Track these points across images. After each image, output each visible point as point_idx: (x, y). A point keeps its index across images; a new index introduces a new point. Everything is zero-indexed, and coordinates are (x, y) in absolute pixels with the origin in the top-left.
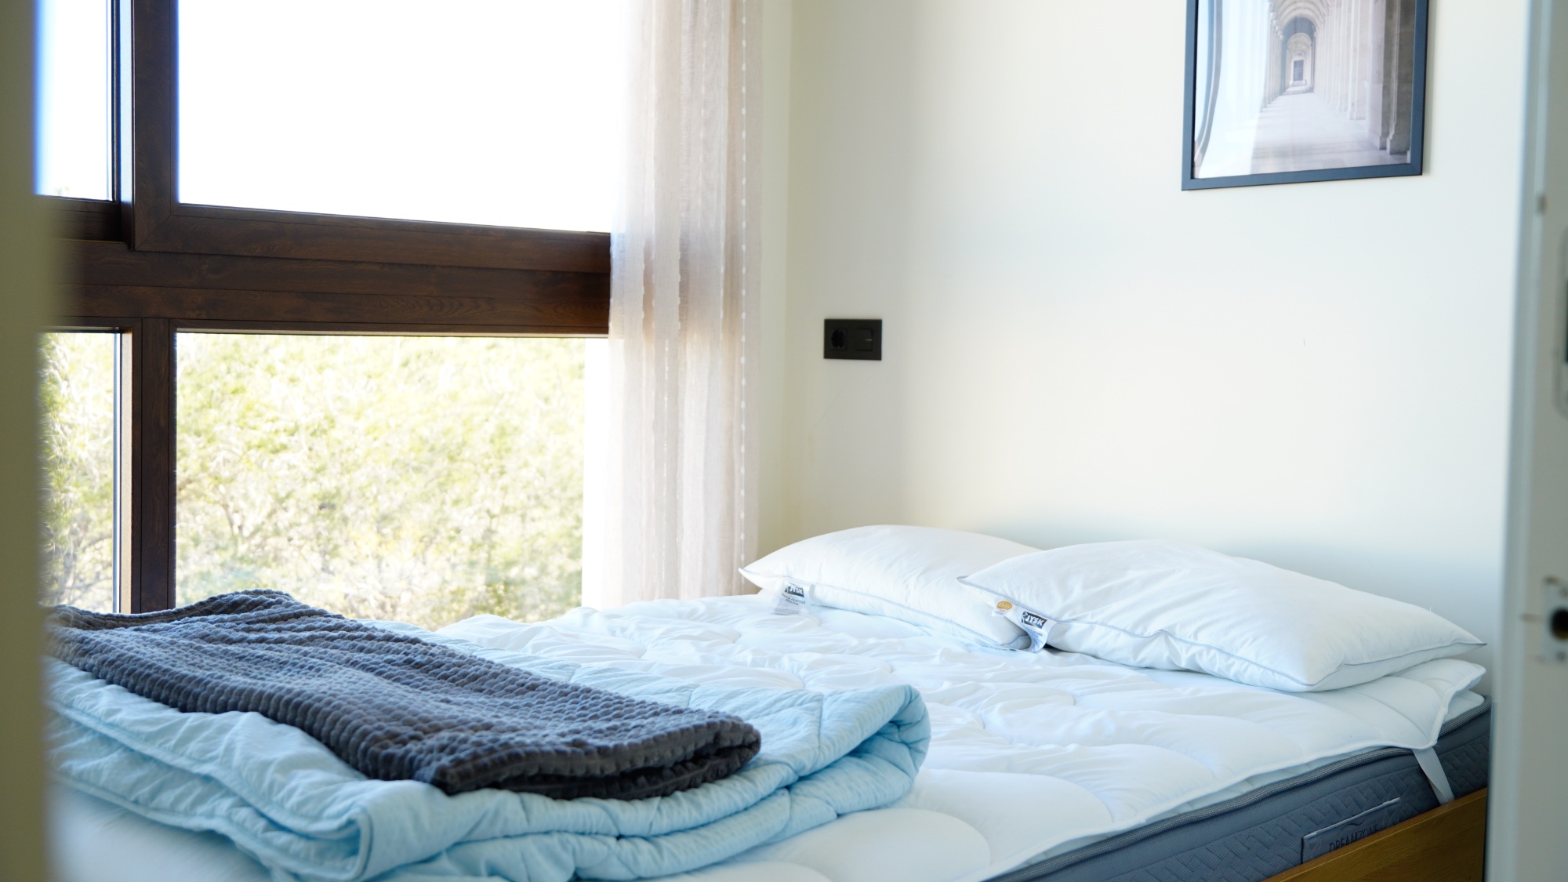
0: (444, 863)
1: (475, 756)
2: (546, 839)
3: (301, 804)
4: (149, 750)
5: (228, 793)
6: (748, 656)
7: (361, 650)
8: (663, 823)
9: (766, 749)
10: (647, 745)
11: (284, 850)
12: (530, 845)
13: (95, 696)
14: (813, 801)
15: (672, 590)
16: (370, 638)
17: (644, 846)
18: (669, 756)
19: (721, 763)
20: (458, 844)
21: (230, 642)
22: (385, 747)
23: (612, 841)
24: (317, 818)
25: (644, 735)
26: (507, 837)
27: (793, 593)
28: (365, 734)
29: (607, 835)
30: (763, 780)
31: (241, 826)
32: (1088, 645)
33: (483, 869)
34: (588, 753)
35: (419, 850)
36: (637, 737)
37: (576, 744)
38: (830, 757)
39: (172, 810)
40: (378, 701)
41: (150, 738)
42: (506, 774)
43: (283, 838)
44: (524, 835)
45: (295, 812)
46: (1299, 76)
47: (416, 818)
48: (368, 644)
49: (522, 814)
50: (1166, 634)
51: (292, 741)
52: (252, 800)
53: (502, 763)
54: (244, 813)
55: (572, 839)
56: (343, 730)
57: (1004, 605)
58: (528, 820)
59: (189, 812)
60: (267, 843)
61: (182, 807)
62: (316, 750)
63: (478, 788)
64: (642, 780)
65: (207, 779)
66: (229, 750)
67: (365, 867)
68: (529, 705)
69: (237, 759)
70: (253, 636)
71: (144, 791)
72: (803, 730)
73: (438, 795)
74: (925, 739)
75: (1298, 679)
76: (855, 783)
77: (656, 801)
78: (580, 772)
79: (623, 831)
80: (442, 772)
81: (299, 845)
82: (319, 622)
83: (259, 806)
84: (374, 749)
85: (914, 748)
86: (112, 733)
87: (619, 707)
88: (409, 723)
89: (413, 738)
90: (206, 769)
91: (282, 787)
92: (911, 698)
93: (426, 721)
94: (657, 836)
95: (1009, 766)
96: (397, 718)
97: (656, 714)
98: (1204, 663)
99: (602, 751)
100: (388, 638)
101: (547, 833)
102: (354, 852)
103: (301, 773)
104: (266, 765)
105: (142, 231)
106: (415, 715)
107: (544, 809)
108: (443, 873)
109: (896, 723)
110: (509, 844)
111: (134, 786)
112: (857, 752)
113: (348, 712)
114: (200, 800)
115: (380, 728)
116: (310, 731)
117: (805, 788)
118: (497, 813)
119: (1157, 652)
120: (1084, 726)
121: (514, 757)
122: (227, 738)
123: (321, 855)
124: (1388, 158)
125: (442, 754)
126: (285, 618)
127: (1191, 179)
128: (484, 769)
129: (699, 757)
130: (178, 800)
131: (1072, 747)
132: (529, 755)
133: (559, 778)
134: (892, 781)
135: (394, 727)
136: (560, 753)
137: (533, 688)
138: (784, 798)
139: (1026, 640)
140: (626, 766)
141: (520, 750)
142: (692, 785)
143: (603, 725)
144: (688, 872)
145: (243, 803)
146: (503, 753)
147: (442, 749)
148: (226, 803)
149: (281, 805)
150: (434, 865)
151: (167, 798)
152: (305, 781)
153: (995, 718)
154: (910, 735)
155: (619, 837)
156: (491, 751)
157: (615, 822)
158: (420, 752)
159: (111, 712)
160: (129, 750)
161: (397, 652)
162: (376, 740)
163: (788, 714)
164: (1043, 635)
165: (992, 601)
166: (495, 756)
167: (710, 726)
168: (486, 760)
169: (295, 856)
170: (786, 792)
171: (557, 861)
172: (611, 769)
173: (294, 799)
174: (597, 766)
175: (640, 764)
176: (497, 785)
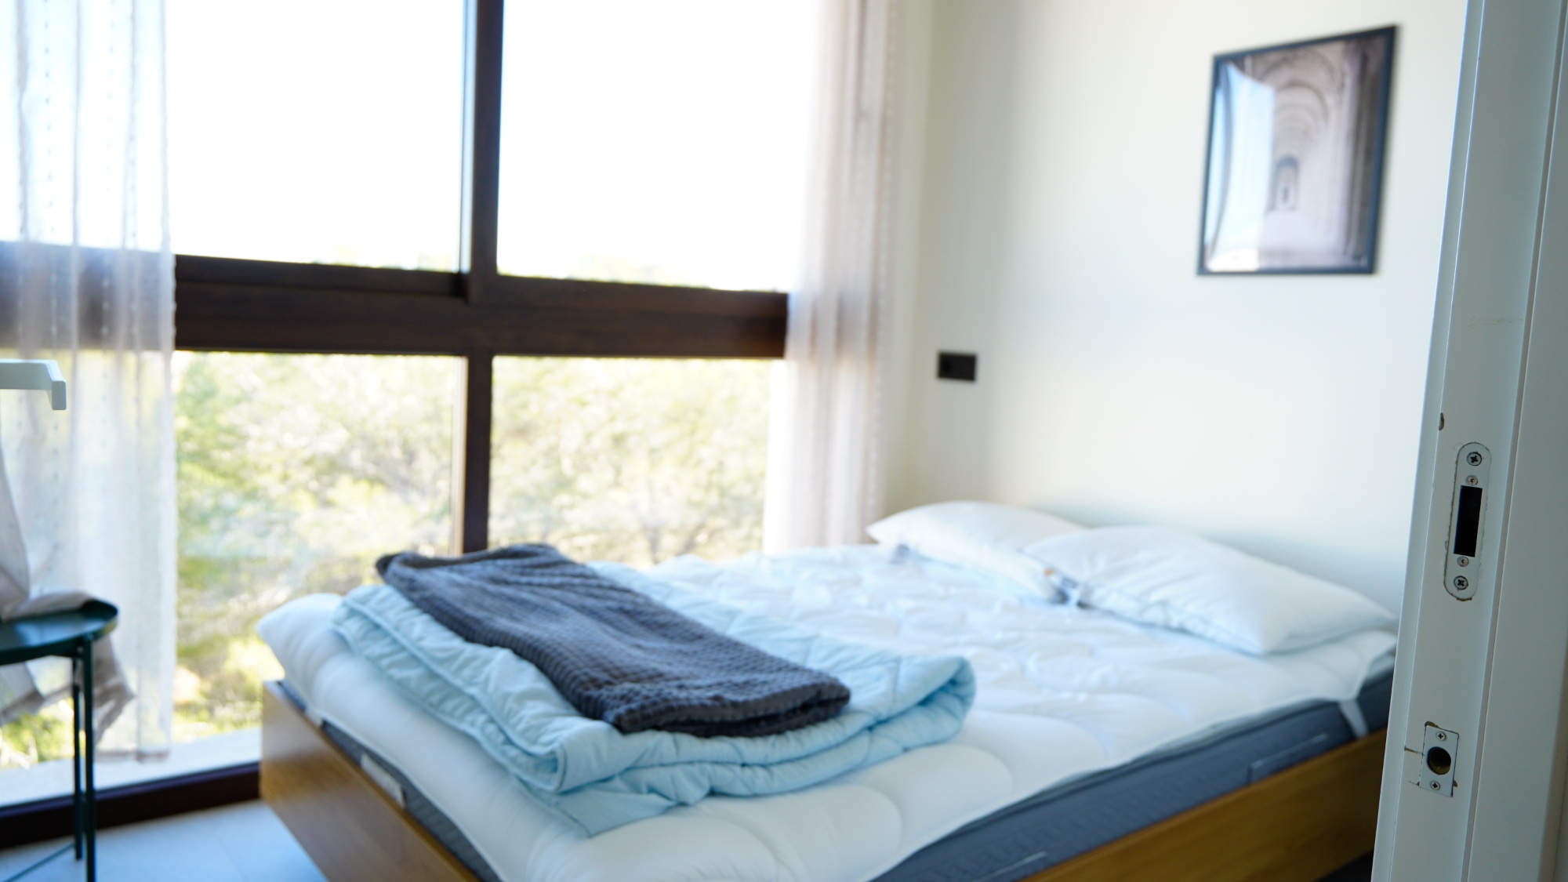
0: (618, 783)
1: (643, 707)
2: (690, 768)
3: (526, 730)
4: (440, 670)
5: (483, 711)
6: (862, 600)
7: (592, 596)
8: (776, 756)
9: (856, 700)
10: (768, 700)
11: (513, 760)
12: (678, 772)
13: (412, 625)
14: (886, 740)
15: (821, 541)
16: (600, 587)
17: (761, 772)
18: (783, 707)
19: (820, 711)
20: (628, 769)
21: (507, 583)
22: (587, 689)
23: (737, 769)
24: (534, 742)
25: (766, 691)
26: (663, 765)
27: (903, 550)
28: (575, 678)
29: (734, 763)
30: (850, 724)
31: (488, 737)
32: (1109, 604)
33: (644, 788)
34: (724, 706)
35: (599, 773)
36: (760, 692)
37: (717, 698)
38: (900, 707)
39: (451, 714)
40: (589, 650)
41: (442, 662)
42: (662, 721)
43: (513, 752)
44: (674, 764)
45: (523, 733)
46: (1286, 197)
47: (598, 751)
48: (596, 592)
49: (673, 750)
50: (1163, 603)
51: (528, 677)
52: (497, 719)
53: (661, 713)
54: (491, 728)
55: (709, 767)
56: (561, 672)
57: (1050, 572)
58: (678, 753)
59: (461, 718)
60: (504, 753)
61: (458, 712)
62: (543, 685)
63: (643, 729)
64: (763, 723)
65: (472, 698)
66: (487, 680)
67: (561, 784)
68: (695, 653)
69: (491, 687)
70: (524, 579)
71: (435, 698)
72: (883, 686)
73: (616, 734)
74: (972, 694)
75: (1255, 644)
76: (921, 725)
77: (772, 739)
78: (717, 719)
79: (747, 760)
80: (619, 718)
81: (523, 759)
82: (569, 570)
83: (502, 723)
84: (580, 690)
85: (965, 700)
86: (420, 654)
87: (756, 660)
88: (607, 670)
89: (609, 683)
90: (473, 690)
91: (517, 712)
92: (963, 666)
93: (618, 668)
94: (771, 764)
95: (1035, 710)
96: (599, 665)
97: (779, 670)
98: (1189, 626)
99: (735, 704)
100: (613, 588)
101: (691, 763)
102: (555, 770)
103: (530, 703)
104: (507, 696)
105: (474, 291)
106: (611, 663)
107: (691, 745)
108: (615, 790)
109: (953, 682)
110: (663, 772)
111: (431, 693)
112: (926, 702)
113: (566, 659)
114: (468, 711)
115: (586, 674)
116: (541, 668)
117: (882, 730)
118: (655, 749)
119: (1154, 615)
120: (1095, 678)
121: (670, 709)
122: (487, 669)
123: (537, 767)
124: (1348, 262)
125: (622, 702)
126: (547, 565)
127: (1202, 270)
128: (646, 717)
129: (805, 707)
130: (456, 708)
131: (1083, 697)
132: (682, 708)
133: (701, 723)
134: (947, 724)
135: (595, 674)
136: (703, 706)
137: (700, 637)
138: (865, 739)
139: (1062, 598)
140: (751, 715)
141: (674, 704)
142: (799, 726)
143: (739, 678)
144: (793, 791)
145: (492, 720)
146: (662, 706)
147: (623, 697)
148: (482, 718)
149: (514, 726)
150: (610, 784)
151: (449, 705)
152: (534, 710)
153: (1032, 666)
154: (962, 691)
155: (744, 765)
156: (655, 703)
157: (740, 753)
158: (608, 697)
159: (421, 639)
160: (427, 667)
161: (614, 599)
162: (582, 683)
163: (875, 670)
164: (1075, 595)
165: (1040, 568)
166: (656, 708)
167: (814, 686)
168: (649, 711)
169: (520, 766)
170: (867, 732)
171: (696, 781)
172: (740, 717)
173: (522, 726)
174: (730, 715)
175: (761, 713)
176: (658, 728)
